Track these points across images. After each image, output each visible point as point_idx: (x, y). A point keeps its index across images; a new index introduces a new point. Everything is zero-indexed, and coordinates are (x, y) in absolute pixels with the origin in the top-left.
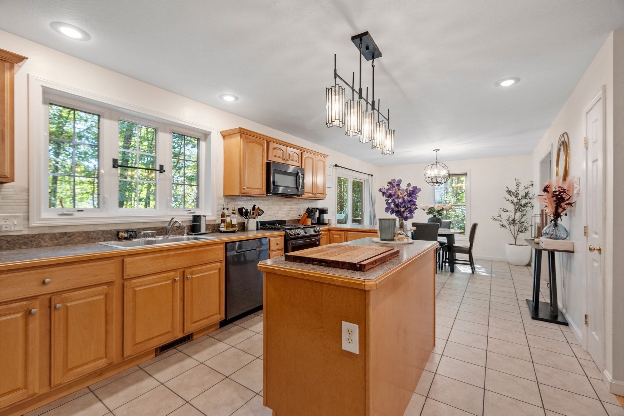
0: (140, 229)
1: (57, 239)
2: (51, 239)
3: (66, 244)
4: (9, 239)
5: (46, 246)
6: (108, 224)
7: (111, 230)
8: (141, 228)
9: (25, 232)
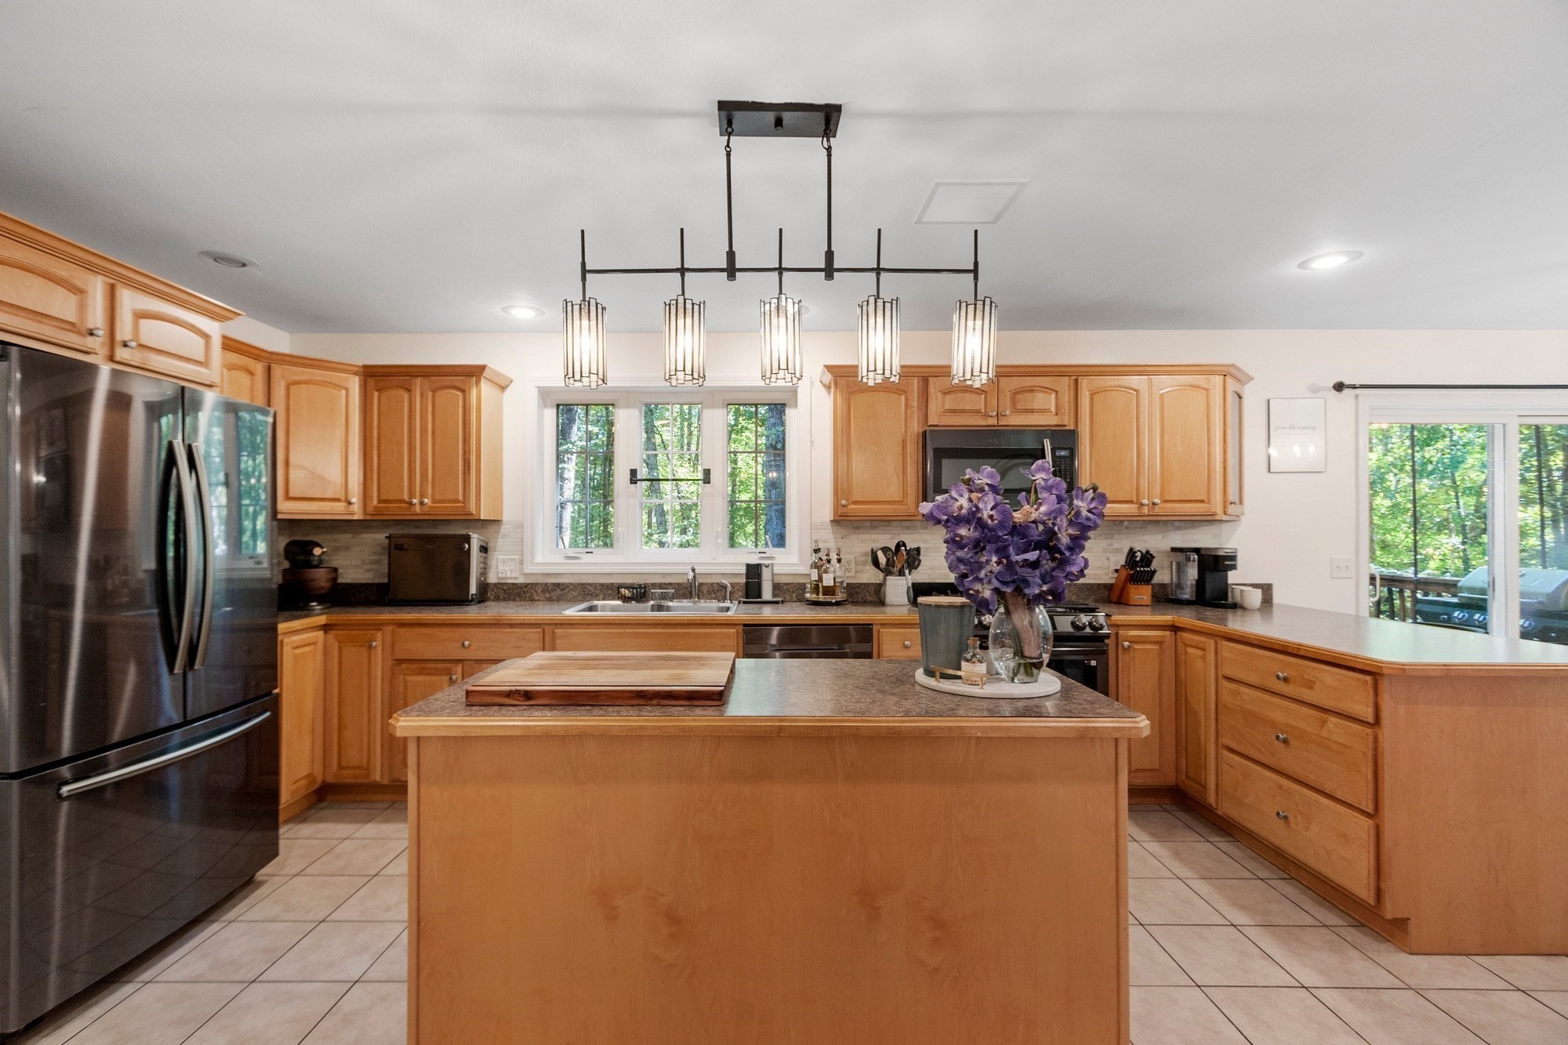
0: (654, 586)
1: (549, 592)
2: (543, 592)
3: (559, 600)
4: (505, 588)
5: (538, 600)
6: (611, 574)
7: (612, 584)
8: (656, 584)
9: (521, 580)
